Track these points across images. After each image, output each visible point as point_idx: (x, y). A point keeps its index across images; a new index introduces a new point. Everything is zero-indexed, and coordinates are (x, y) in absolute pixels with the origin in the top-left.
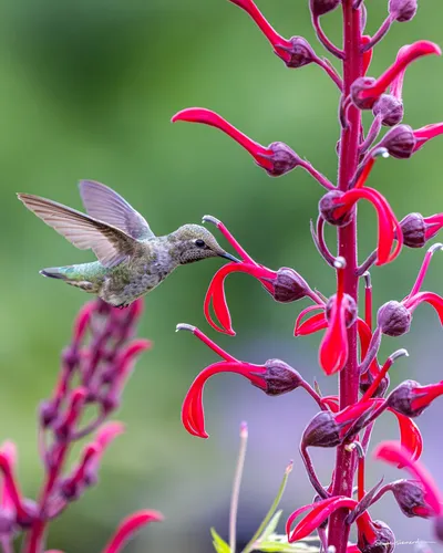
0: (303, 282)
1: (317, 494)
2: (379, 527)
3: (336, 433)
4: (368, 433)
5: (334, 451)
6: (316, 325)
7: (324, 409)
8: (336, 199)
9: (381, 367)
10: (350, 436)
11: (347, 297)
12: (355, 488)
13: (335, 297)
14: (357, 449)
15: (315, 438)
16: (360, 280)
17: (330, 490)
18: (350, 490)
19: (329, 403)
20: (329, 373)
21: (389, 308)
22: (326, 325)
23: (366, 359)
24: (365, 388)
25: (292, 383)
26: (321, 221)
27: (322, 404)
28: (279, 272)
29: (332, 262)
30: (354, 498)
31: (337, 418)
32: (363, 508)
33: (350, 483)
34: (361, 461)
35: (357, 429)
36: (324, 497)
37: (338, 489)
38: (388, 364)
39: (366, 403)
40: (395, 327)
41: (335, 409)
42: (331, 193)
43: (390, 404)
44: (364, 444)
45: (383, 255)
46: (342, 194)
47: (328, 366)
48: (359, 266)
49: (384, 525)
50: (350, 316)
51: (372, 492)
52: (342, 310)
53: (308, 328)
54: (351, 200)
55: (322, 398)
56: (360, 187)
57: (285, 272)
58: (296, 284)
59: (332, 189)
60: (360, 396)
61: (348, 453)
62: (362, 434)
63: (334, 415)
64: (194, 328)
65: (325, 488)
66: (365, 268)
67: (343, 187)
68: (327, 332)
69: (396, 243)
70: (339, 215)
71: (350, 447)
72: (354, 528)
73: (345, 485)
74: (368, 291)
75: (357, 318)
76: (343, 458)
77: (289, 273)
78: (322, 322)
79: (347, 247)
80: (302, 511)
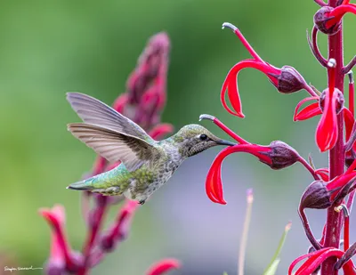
0: (301, 78)
1: (311, 246)
3: (327, 197)
4: (351, 198)
5: (325, 212)
6: (311, 112)
7: (317, 178)
8: (327, 13)
10: (338, 198)
11: (336, 90)
12: (342, 241)
13: (327, 90)
14: (344, 210)
15: (311, 201)
16: (346, 76)
17: (322, 243)
18: (338, 242)
19: (321, 174)
20: (323, 150)
22: (320, 113)
23: (350, 140)
24: (349, 162)
25: (292, 159)
26: (315, 30)
27: (315, 175)
28: (283, 69)
29: (325, 64)
30: (341, 249)
31: (328, 186)
32: (348, 256)
33: (338, 238)
34: (347, 220)
35: (343, 195)
36: (317, 248)
37: (328, 242)
39: (350, 174)
41: (326, 179)
42: (323, 9)
44: (349, 206)
46: (332, 9)
47: (322, 146)
48: (345, 65)
50: (339, 105)
51: (355, 244)
52: (334, 101)
53: (304, 115)
54: (339, 14)
55: (315, 170)
56: (347, 3)
57: (287, 69)
58: (295, 79)
59: (323, 5)
60: (345, 169)
61: (337, 213)
62: (346, 199)
63: (326, 183)
64: (213, 118)
65: (318, 241)
66: (350, 67)
67: (332, 3)
68: (321, 119)
70: (330, 26)
71: (338, 209)
72: (341, 272)
73: (334, 238)
74: (351, 86)
75: (344, 107)
76: (333, 218)
77: (290, 70)
78: (316, 110)
79: (335, 51)
80: (301, 258)
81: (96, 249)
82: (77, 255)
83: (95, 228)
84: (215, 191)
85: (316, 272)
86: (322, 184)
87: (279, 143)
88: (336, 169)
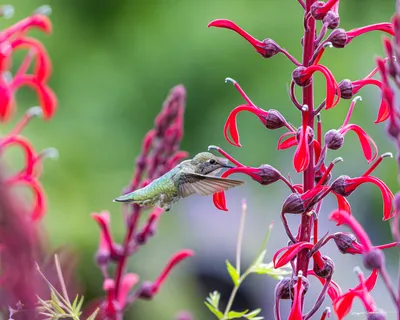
0: (282, 118)
1: (290, 240)
2: (326, 259)
3: (302, 205)
4: (319, 205)
5: (300, 216)
6: (289, 144)
7: (294, 191)
8: (302, 71)
9: (327, 168)
10: (310, 206)
11: (308, 128)
12: (312, 237)
13: (302, 127)
14: (313, 215)
15: (289, 208)
16: (315, 117)
17: (297, 238)
18: (309, 238)
19: (297, 188)
20: (298, 171)
21: (331, 134)
22: (296, 144)
23: (319, 163)
24: (318, 180)
25: (275, 177)
26: (293, 84)
27: (292, 189)
28: (269, 112)
29: (300, 108)
30: (312, 242)
31: (302, 197)
32: (317, 248)
33: (309, 235)
34: (316, 222)
35: (313, 204)
36: (294, 242)
37: (302, 238)
38: (332, 166)
39: (319, 188)
40: (335, 144)
41: (300, 192)
42: (299, 68)
43: (333, 188)
44: (317, 212)
45: (329, 103)
46: (305, 69)
47: (298, 168)
48: (315, 110)
49: (328, 258)
50: (310, 138)
51: (322, 240)
52: (306, 135)
53: (285, 145)
54: (311, 72)
55: (293, 185)
56: (316, 64)
57: (272, 112)
58: (278, 119)
59: (299, 65)
60: (315, 184)
61: (308, 217)
62: (316, 206)
63: (300, 195)
64: (218, 148)
65: (295, 237)
66: (319, 111)
67: (305, 64)
68: (298, 147)
69: (336, 97)
70: (304, 80)
71: (310, 213)
72: (311, 260)
73: (307, 235)
74: (319, 124)
75: (314, 140)
76: (306, 220)
77: (275, 112)
78: (293, 142)
79: (308, 99)
80: (282, 250)
81: (133, 243)
82: (119, 247)
83: (132, 227)
84: (220, 201)
85: (293, 259)
86: (298, 195)
87: (267, 166)
88: (308, 185)
